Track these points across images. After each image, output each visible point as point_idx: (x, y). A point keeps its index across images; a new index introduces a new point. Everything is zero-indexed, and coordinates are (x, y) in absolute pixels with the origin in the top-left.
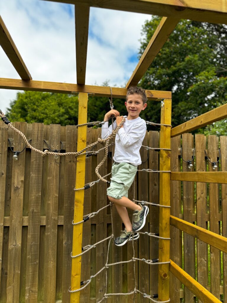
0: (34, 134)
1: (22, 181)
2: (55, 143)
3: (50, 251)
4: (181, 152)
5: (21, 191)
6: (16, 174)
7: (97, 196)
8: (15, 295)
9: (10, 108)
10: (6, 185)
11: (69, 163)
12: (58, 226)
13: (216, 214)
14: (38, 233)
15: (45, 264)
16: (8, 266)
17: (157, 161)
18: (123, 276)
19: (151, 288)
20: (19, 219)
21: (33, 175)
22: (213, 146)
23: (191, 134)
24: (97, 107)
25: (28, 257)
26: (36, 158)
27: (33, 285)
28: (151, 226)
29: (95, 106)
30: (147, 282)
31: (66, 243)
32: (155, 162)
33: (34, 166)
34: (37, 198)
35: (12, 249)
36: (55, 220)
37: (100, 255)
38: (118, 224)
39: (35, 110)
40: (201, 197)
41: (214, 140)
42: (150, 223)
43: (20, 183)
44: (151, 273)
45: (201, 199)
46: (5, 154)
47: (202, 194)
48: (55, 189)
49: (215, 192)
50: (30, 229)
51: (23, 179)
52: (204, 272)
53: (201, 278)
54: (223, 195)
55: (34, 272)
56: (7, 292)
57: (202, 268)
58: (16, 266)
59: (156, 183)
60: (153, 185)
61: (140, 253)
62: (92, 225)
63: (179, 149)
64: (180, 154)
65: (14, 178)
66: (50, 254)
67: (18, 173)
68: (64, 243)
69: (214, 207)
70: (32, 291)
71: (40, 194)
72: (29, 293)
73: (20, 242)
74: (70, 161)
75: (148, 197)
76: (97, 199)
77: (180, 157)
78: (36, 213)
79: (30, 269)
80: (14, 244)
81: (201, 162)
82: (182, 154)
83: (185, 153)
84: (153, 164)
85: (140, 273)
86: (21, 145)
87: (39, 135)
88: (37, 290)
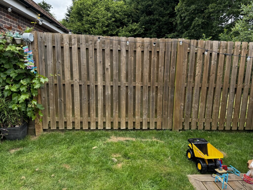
0: (114, 42)
1: (109, 65)
2: (124, 46)
3: (123, 97)
4: (190, 50)
5: (109, 70)
6: (107, 62)
7: (144, 73)
8: (109, 113)
9: (68, 13)
10: (103, 67)
11: (130, 57)
12: (126, 86)
13: (206, 83)
14: (117, 89)
15: (121, 102)
16: (106, 102)
17: (176, 55)
18: (155, 110)
19: (168, 116)
20: (109, 82)
21: (114, 63)
22: (208, 47)
23: (196, 40)
24: (138, 10)
25: (114, 98)
26: (115, 54)
27: (116, 110)
28: (170, 88)
29: (137, 9)
30: (167, 113)
31: (129, 94)
32: (175, 56)
33: (114, 58)
34: (116, 73)
35: (107, 95)
36: (124, 83)
37: (145, 100)
38: (153, 87)
39: (88, 15)
40: (198, 74)
41: (209, 43)
42: (170, 87)
43: (109, 66)
44: (168, 109)
45: (198, 76)
46: (101, 52)
47: (199, 73)
48: (124, 69)
49: (206, 72)
50: (114, 87)
51: (110, 64)
52: (196, 111)
53: (194, 114)
54: (211, 73)
55: (116, 105)
56: (106, 112)
57: (195, 109)
58: (109, 102)
59: (174, 67)
60: (173, 68)
61: (163, 100)
62: (141, 86)
63: (189, 49)
64: (189, 51)
65: (106, 64)
66: (123, 98)
67: (108, 62)
68: (129, 93)
69: (205, 80)
70: (116, 112)
71: (118, 72)
72: (115, 113)
73: (110, 92)
74: (131, 56)
75: (169, 74)
76: (144, 75)
77: (188, 53)
78: (116, 80)
79: (115, 103)
80: (108, 93)
81: (200, 56)
82: (190, 51)
83: (191, 51)
84: (173, 57)
85: (163, 109)
86: (108, 48)
87: (116, 43)
88: (118, 112)
